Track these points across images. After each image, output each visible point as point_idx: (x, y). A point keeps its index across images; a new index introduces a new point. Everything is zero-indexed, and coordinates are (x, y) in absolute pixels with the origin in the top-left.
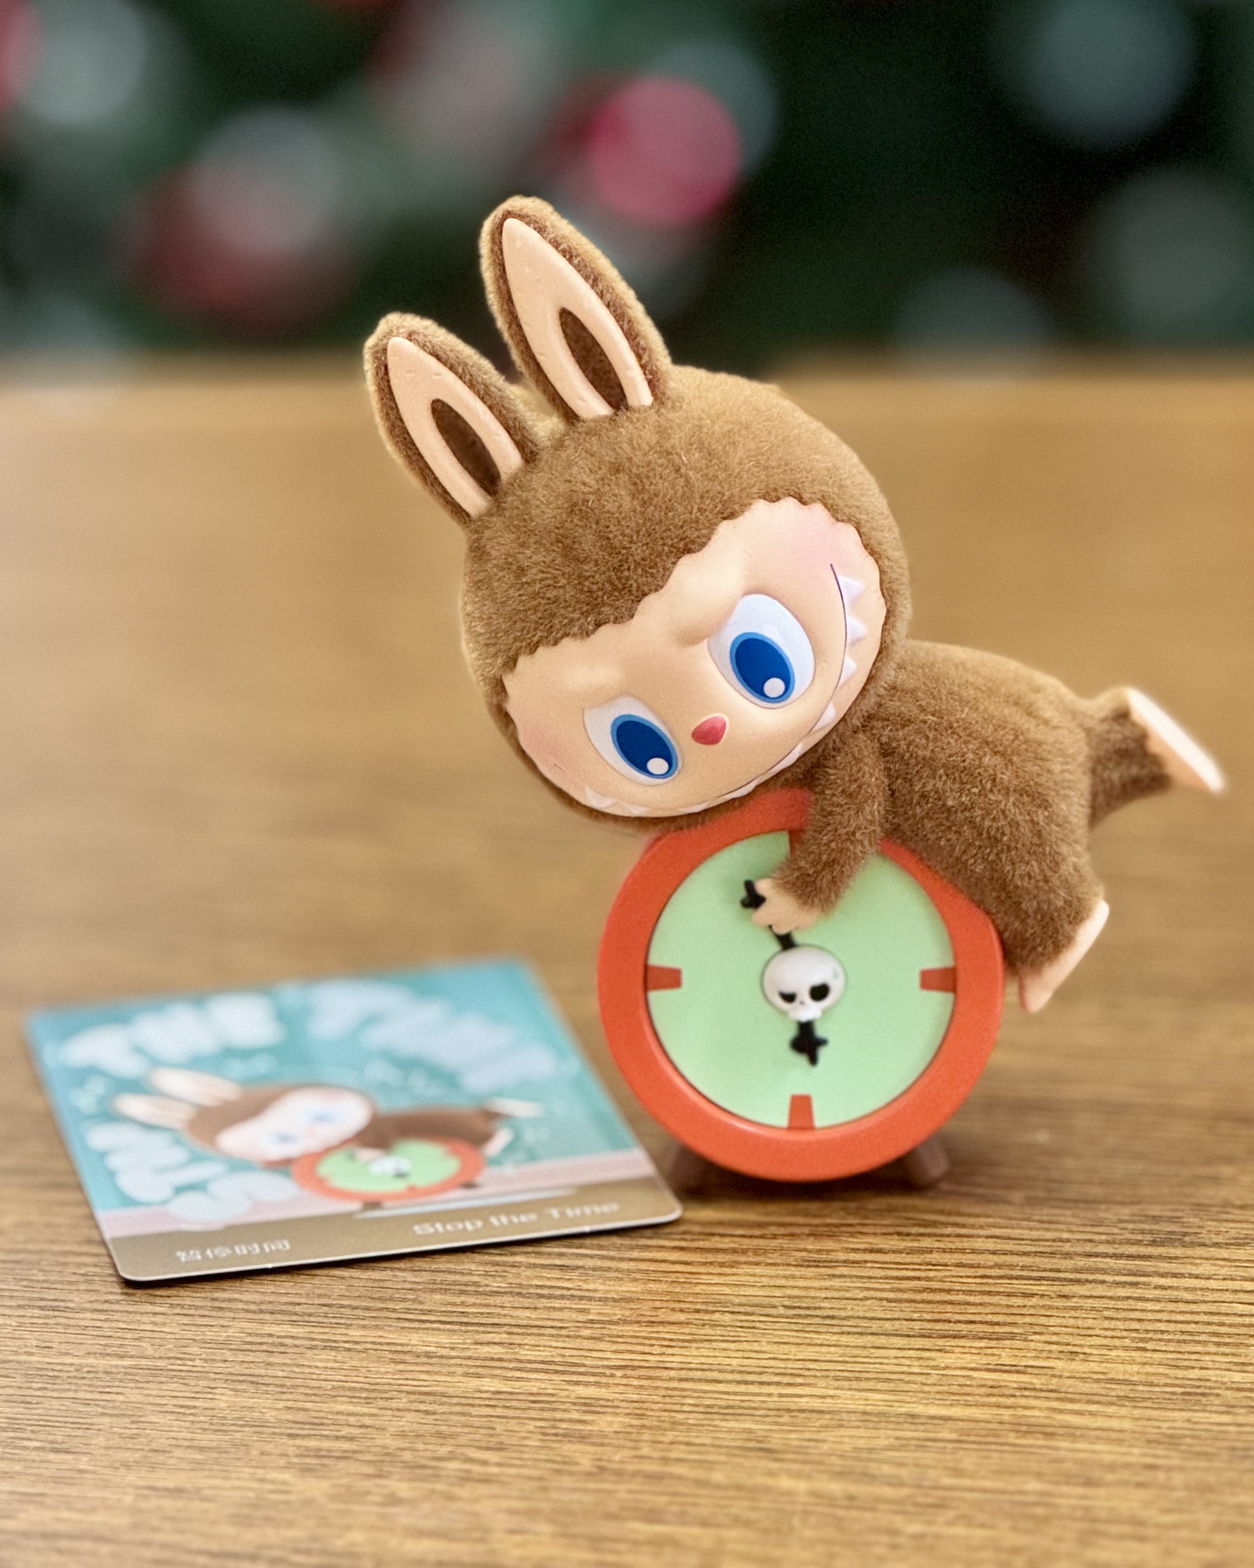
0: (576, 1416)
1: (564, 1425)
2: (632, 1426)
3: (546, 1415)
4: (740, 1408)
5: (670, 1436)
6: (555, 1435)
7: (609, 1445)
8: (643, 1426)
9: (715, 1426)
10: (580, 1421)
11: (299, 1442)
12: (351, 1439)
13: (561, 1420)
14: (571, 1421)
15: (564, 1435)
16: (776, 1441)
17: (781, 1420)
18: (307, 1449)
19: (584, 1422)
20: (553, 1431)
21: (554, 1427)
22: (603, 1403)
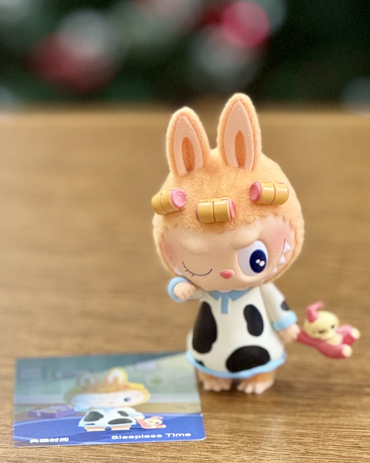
0: (297, 437)
1: (294, 440)
2: (315, 440)
3: (288, 437)
4: (349, 435)
5: (327, 443)
6: (292, 443)
7: (309, 446)
8: (319, 441)
9: (341, 440)
10: (298, 439)
11: (210, 444)
12: (227, 444)
13: (293, 439)
14: (296, 439)
15: (294, 443)
16: (362, 445)
17: (362, 439)
18: (213, 446)
19: (300, 439)
20: (291, 442)
21: (291, 441)
22: (306, 434)
